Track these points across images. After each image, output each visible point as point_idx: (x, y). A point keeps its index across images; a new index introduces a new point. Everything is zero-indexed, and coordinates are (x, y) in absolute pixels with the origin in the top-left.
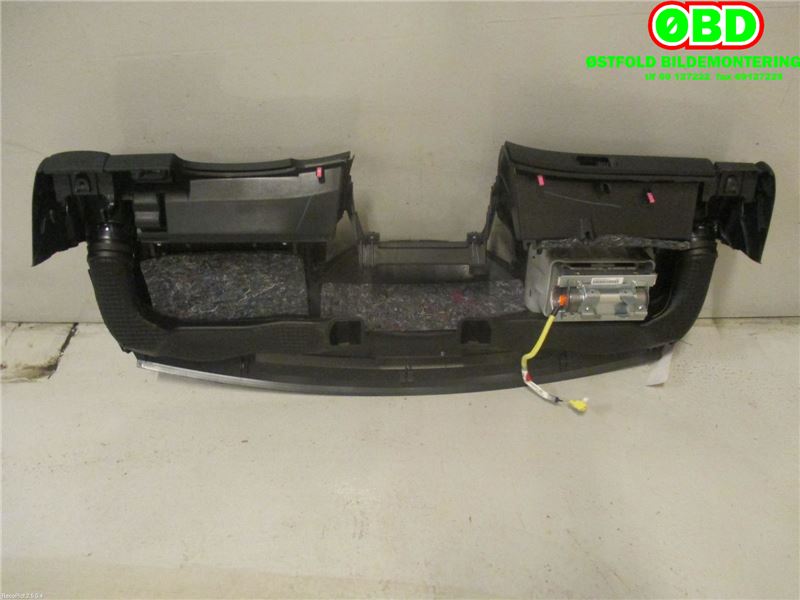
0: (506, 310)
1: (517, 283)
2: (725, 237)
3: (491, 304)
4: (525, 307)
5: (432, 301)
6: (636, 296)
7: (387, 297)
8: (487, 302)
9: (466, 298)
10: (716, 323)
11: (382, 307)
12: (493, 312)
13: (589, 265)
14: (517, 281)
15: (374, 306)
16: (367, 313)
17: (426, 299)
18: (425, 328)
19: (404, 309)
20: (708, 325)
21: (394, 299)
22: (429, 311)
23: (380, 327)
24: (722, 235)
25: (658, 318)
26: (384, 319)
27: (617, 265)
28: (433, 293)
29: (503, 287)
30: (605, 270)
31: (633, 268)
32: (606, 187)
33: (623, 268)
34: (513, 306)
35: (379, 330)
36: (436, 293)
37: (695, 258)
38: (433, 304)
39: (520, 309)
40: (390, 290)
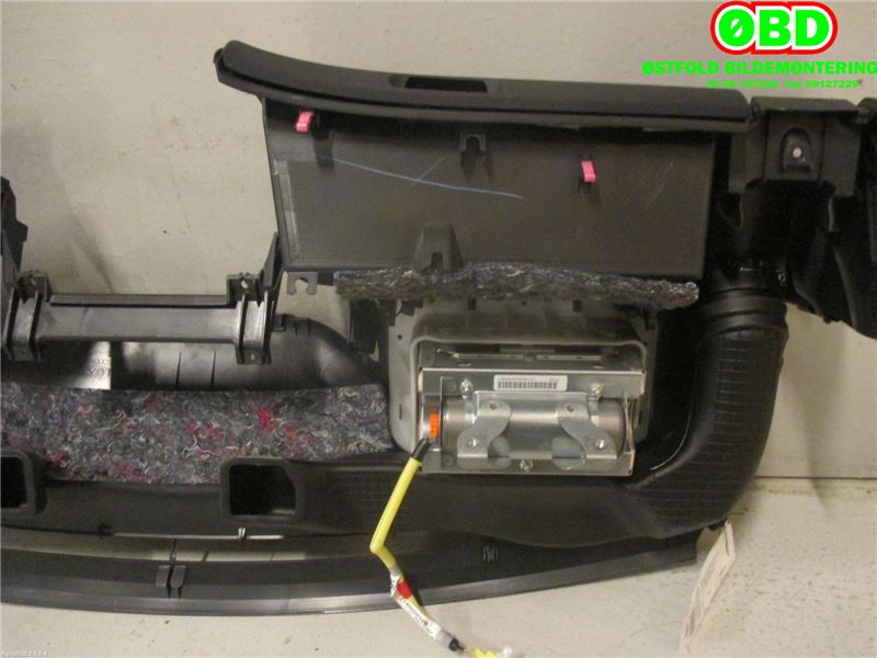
0: (352, 447)
1: (373, 392)
2: (804, 295)
3: (325, 434)
4: (393, 441)
5: (215, 425)
6: (595, 419)
7: (130, 413)
8: (319, 428)
9: (281, 421)
10: (817, 487)
11: (116, 434)
12: (329, 450)
13: (496, 349)
14: (374, 387)
15: (102, 431)
16: (82, 445)
17: (205, 422)
18: (194, 479)
19: (159, 440)
20: (801, 492)
21: (141, 419)
22: (210, 443)
23: (105, 473)
24: (800, 291)
25: (661, 472)
26: (116, 457)
27: (560, 350)
28: (218, 409)
29: (348, 400)
30: (529, 360)
31: (596, 358)
32: (473, 142)
33: (573, 357)
34: (365, 438)
35: (101, 478)
36: (226, 410)
37: (733, 335)
38: (217, 430)
39: (383, 446)
40: (137, 401)
